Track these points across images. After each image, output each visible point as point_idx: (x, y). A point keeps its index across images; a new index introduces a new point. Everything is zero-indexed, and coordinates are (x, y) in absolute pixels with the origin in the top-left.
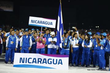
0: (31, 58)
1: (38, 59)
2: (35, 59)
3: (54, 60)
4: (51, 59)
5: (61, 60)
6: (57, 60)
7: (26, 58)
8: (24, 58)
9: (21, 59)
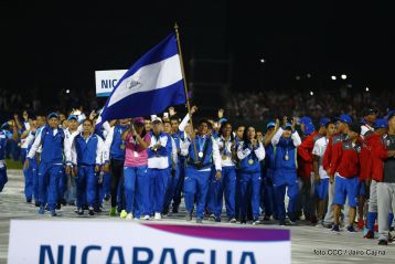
0: (99, 248)
1: (136, 250)
2: (120, 249)
3: (213, 253)
4: (202, 251)
5: (251, 255)
6: (229, 254)
7: (73, 249)
8: (61, 249)
9: (45, 249)
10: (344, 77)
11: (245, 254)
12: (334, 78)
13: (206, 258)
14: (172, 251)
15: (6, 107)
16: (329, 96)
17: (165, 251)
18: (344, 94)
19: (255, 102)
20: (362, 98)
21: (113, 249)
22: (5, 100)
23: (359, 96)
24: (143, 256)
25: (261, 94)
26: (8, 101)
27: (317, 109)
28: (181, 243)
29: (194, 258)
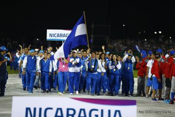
0: (51, 109)
1: (68, 110)
2: (61, 109)
3: (102, 111)
4: (97, 110)
5: (119, 111)
6: (109, 111)
7: (40, 109)
8: (35, 109)
9: (28, 109)
10: (160, 32)
11: (116, 111)
12: (156, 33)
13: (99, 113)
14: (84, 110)
15: (10, 47)
16: (153, 41)
17: (81, 110)
18: (161, 40)
19: (120, 44)
20: (168, 42)
21: (58, 109)
22: (10, 43)
23: (167, 41)
24: (71, 112)
25: (123, 40)
26: (12, 44)
27: (148, 47)
28: (88, 106)
29: (94, 113)
